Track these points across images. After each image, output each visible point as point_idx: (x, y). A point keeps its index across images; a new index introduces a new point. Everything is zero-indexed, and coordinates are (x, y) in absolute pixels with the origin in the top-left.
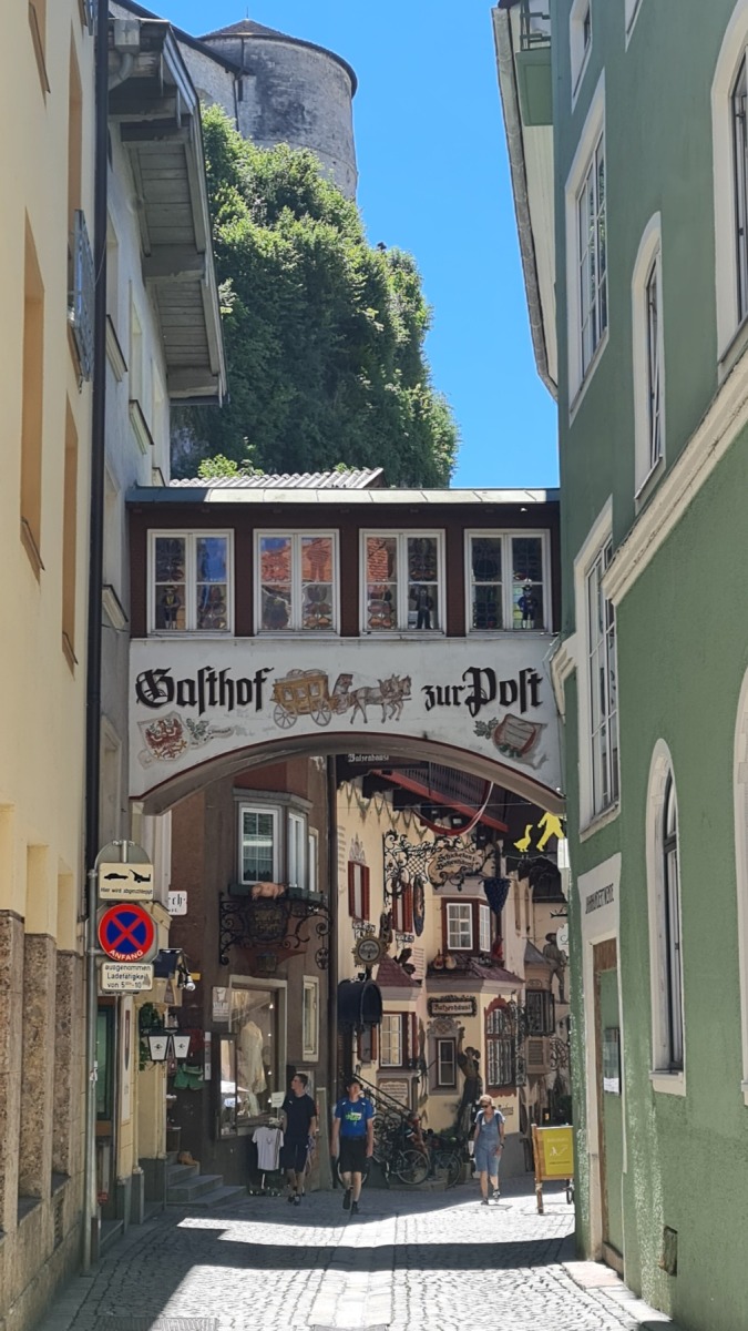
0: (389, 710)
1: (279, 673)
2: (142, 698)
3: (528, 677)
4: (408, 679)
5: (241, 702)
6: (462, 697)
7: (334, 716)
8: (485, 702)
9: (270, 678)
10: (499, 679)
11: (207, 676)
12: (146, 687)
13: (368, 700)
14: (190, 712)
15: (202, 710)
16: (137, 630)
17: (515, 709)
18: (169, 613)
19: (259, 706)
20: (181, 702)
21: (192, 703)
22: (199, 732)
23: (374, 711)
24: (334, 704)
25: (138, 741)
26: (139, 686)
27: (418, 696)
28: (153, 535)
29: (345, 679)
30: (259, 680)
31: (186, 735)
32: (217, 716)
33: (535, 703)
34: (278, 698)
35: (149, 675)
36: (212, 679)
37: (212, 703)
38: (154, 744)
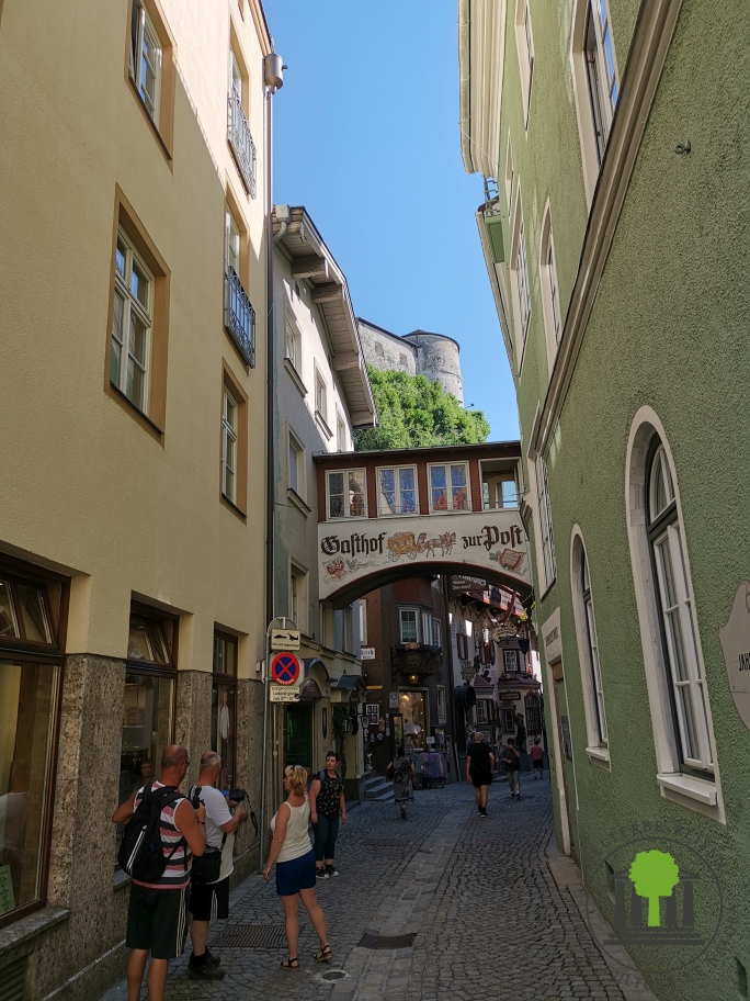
0: (446, 550)
1: (390, 535)
2: (324, 550)
3: (515, 529)
4: (454, 534)
5: (372, 550)
6: (482, 541)
7: (418, 554)
8: (494, 543)
9: (386, 537)
10: (500, 531)
11: (355, 538)
12: (326, 545)
13: (435, 546)
14: (348, 556)
15: (353, 555)
16: (322, 519)
17: (509, 545)
18: (337, 510)
19: (381, 552)
20: (343, 552)
21: (349, 552)
22: (352, 566)
23: (438, 551)
24: (418, 548)
25: (322, 572)
26: (323, 545)
27: (460, 542)
28: (328, 473)
29: (423, 535)
30: (381, 539)
31: (346, 568)
32: (361, 557)
33: (519, 542)
34: (390, 547)
35: (327, 539)
36: (358, 540)
37: (358, 551)
38: (331, 573)
